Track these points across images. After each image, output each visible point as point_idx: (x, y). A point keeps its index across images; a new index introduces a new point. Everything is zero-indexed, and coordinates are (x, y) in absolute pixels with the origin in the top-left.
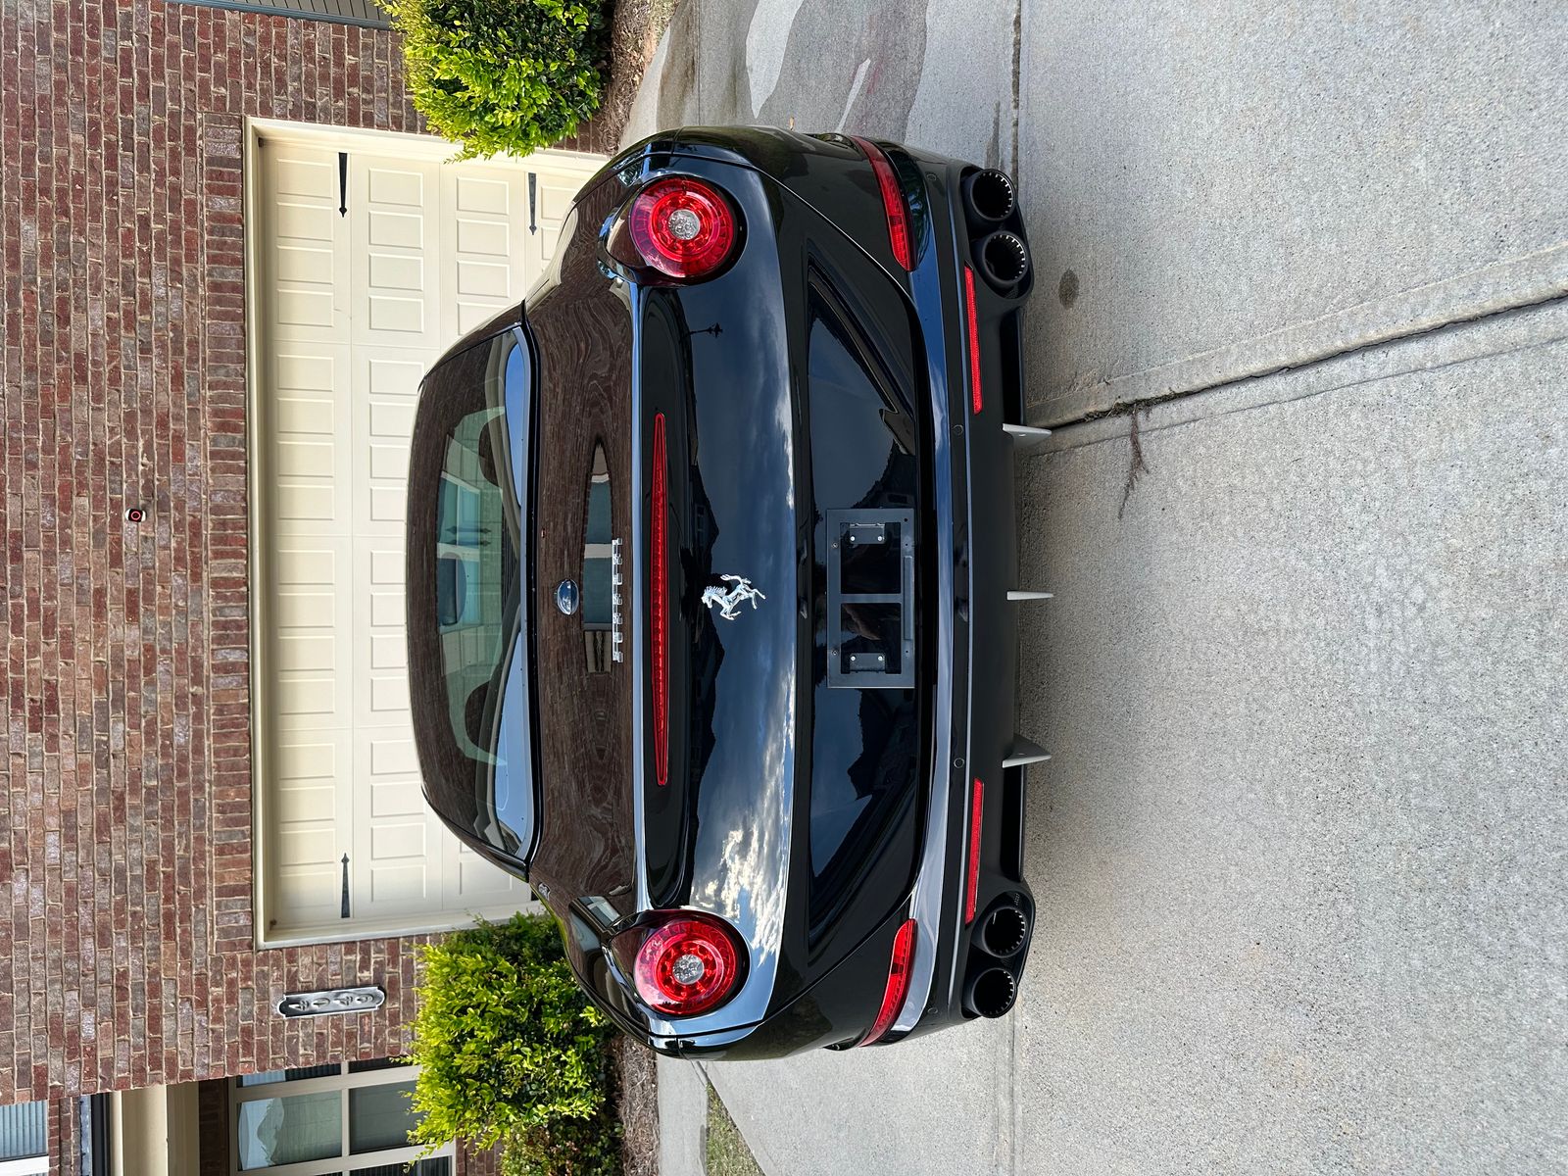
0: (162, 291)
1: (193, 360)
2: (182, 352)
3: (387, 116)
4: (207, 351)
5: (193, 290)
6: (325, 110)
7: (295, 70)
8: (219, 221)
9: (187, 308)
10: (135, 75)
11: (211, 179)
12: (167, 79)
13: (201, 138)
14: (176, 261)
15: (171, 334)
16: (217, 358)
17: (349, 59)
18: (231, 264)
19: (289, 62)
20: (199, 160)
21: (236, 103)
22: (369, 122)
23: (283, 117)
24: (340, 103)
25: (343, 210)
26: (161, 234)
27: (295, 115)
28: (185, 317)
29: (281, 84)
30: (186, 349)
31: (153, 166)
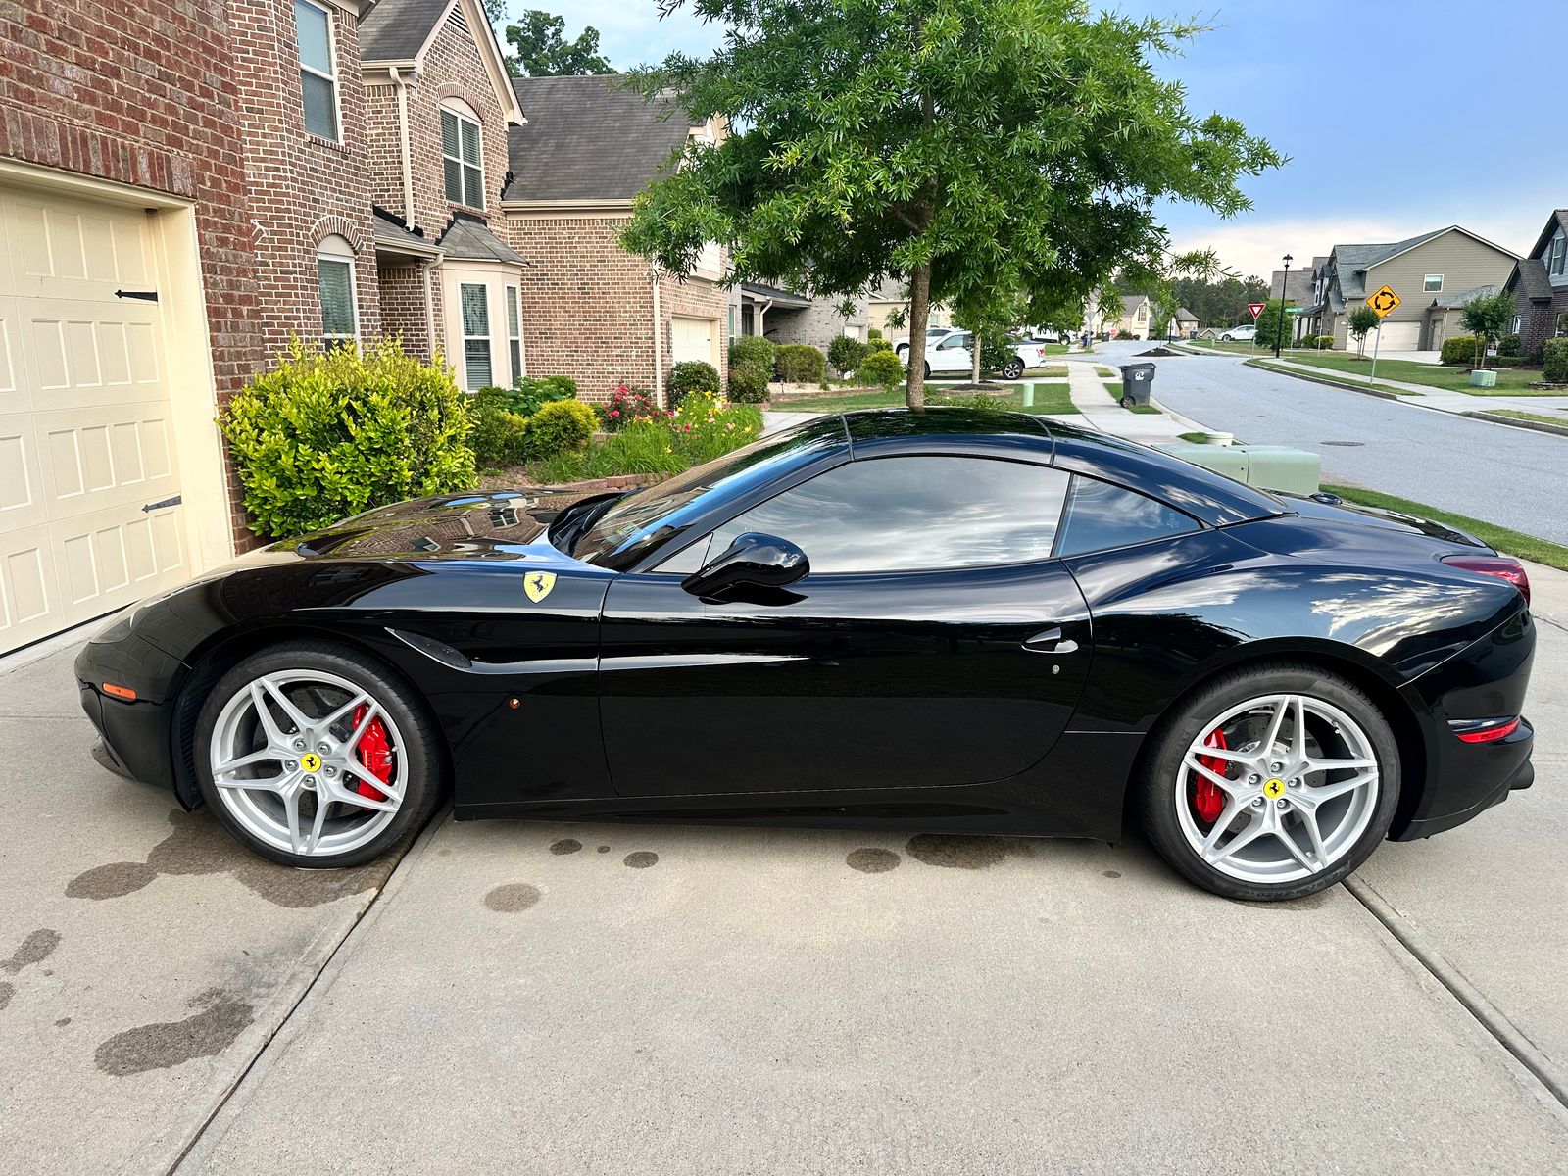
0: (69, 76)
1: (16, 91)
2: (21, 80)
3: (222, 346)
4: (30, 114)
5: (75, 112)
6: (215, 285)
7: (231, 258)
8: (131, 158)
9: (60, 100)
10: (202, 100)
11: (158, 158)
12: (205, 130)
13: (179, 154)
14: (93, 101)
15: (35, 72)
16: (26, 125)
17: (245, 309)
18: (105, 164)
19: (234, 251)
20: (165, 147)
21: (204, 194)
22: (215, 328)
23: (201, 240)
24: (221, 300)
25: (120, 294)
26: (108, 89)
27: (205, 254)
28: (53, 95)
29: (223, 242)
30: (25, 86)
31: (154, 97)
